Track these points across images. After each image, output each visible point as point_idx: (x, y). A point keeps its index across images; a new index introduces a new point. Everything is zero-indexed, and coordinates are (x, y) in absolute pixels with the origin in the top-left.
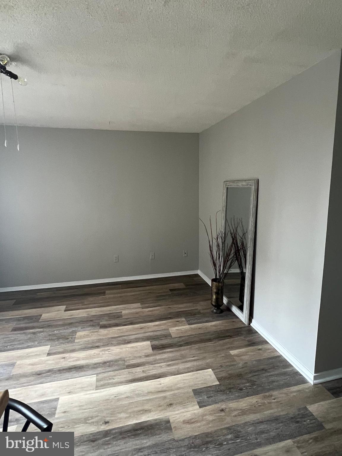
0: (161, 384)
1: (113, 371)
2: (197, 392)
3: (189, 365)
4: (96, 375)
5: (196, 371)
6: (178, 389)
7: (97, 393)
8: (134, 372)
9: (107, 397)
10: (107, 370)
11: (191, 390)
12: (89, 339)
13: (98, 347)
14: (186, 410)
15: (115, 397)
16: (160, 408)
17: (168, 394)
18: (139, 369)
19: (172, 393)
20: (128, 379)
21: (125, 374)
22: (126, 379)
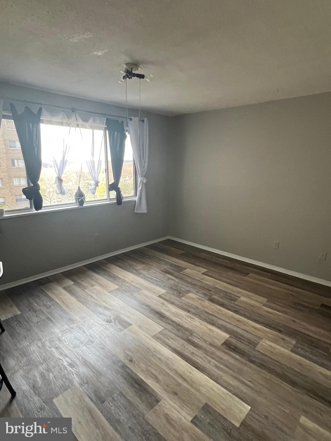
0: (190, 373)
1: (176, 335)
2: (207, 409)
3: (235, 383)
4: (164, 328)
5: (233, 394)
6: (198, 390)
7: (150, 339)
8: (186, 348)
9: (151, 348)
10: (174, 331)
11: (204, 401)
12: (191, 302)
13: (189, 311)
14: (180, 410)
15: (155, 351)
16: (166, 387)
17: (185, 384)
18: (192, 348)
19: (189, 387)
20: (176, 348)
21: (179, 344)
22: (175, 347)
